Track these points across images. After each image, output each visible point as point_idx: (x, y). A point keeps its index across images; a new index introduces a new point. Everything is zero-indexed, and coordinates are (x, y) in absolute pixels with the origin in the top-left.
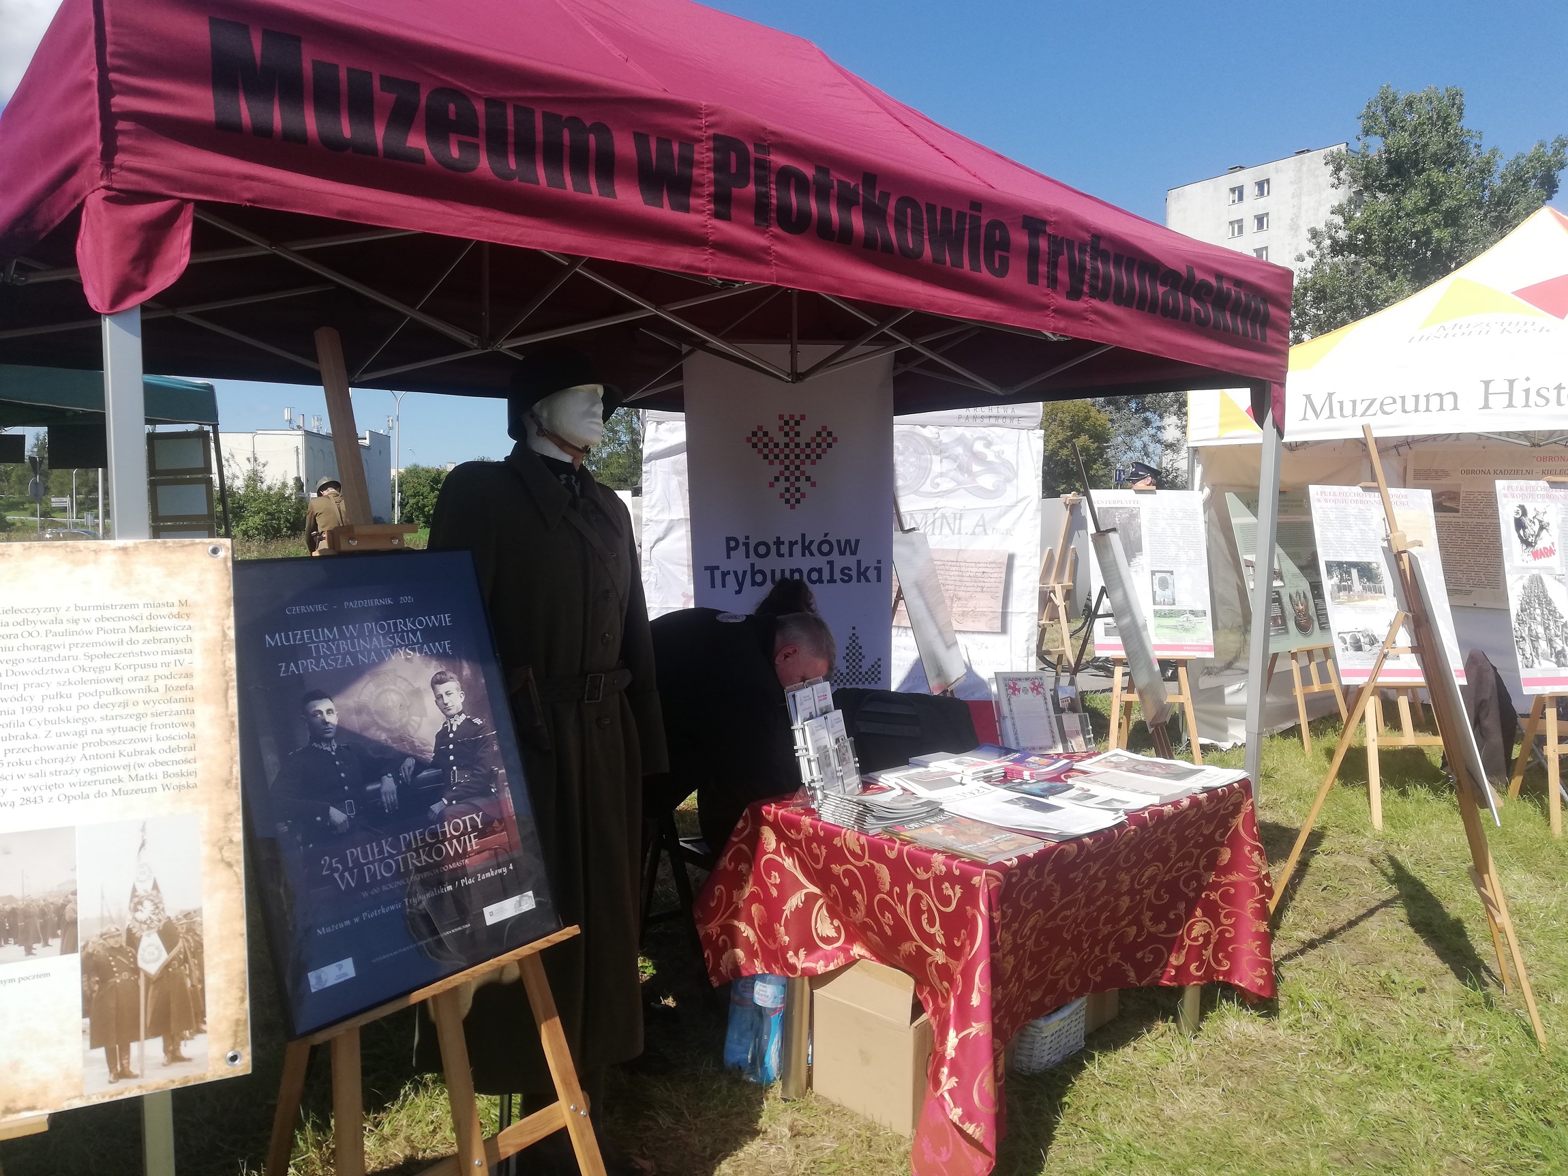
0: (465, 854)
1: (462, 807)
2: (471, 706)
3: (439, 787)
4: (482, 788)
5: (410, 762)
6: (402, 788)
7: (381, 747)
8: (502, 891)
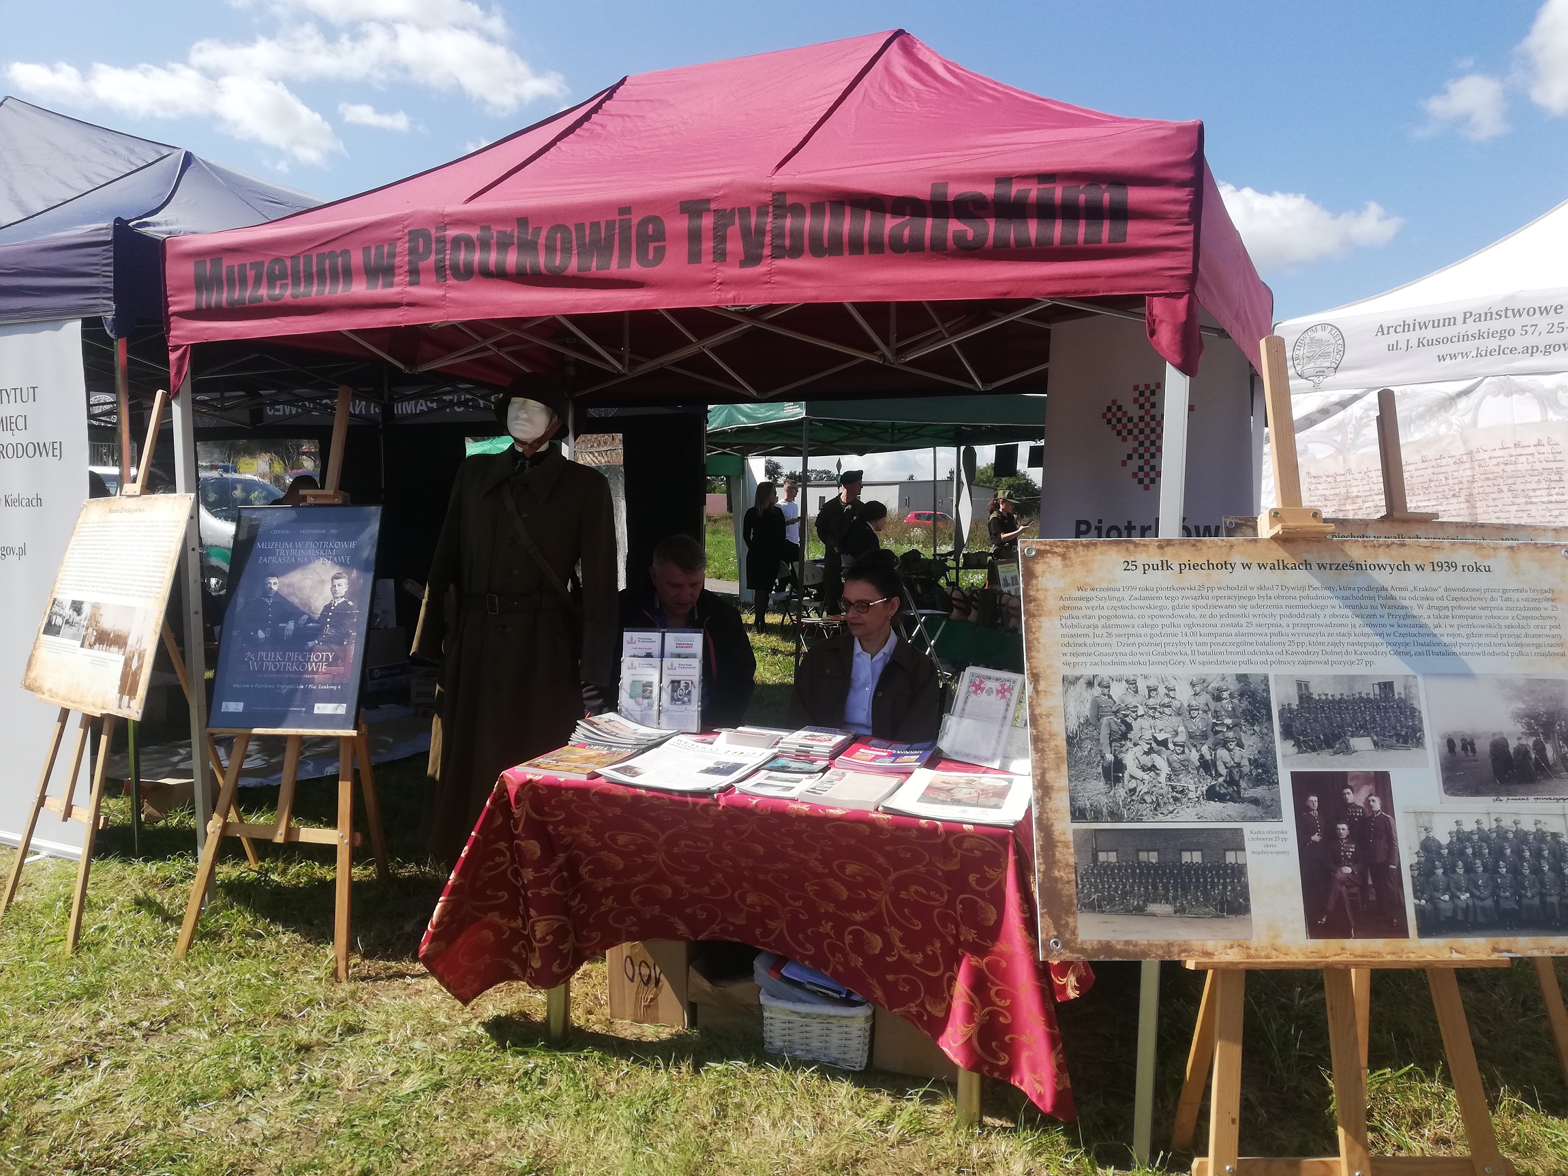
0: (317, 672)
1: (325, 647)
2: (351, 594)
3: (316, 634)
4: (339, 640)
5: (305, 617)
6: (297, 628)
7: (292, 606)
8: (329, 698)
